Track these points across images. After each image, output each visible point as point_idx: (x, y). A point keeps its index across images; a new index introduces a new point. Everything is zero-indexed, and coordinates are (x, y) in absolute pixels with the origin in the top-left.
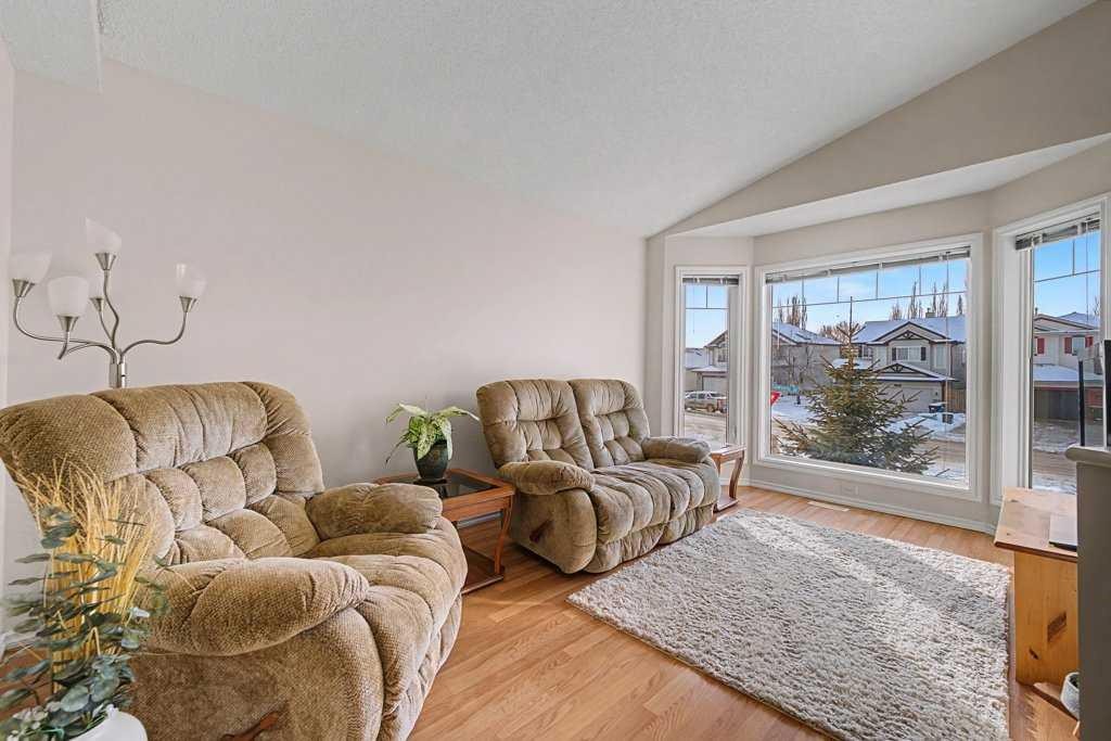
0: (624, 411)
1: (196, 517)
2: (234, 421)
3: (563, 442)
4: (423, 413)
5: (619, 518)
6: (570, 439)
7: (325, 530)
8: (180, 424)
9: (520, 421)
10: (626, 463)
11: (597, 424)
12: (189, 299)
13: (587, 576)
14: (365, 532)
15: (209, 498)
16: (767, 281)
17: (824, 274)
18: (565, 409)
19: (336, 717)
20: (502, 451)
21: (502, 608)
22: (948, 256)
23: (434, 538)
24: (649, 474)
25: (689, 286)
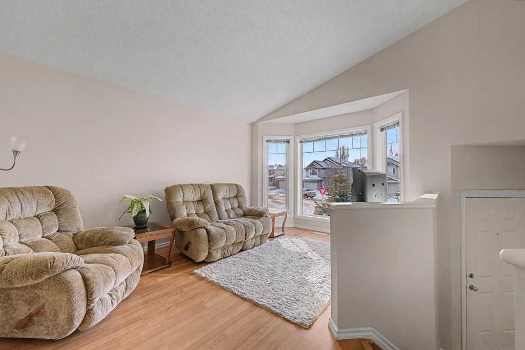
0: (236, 197)
1: (15, 240)
2: (37, 202)
3: (205, 210)
4: (136, 198)
5: (218, 239)
6: (208, 209)
7: (80, 246)
8: (9, 204)
9: (184, 202)
10: (235, 218)
11: (222, 202)
12: (17, 152)
13: (204, 263)
14: (98, 246)
15: (22, 233)
16: (300, 142)
17: (320, 140)
18: (206, 196)
19: (63, 308)
20: (174, 214)
21: (164, 276)
22: (361, 134)
23: (127, 247)
24: (239, 222)
25: (269, 144)
